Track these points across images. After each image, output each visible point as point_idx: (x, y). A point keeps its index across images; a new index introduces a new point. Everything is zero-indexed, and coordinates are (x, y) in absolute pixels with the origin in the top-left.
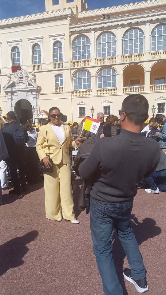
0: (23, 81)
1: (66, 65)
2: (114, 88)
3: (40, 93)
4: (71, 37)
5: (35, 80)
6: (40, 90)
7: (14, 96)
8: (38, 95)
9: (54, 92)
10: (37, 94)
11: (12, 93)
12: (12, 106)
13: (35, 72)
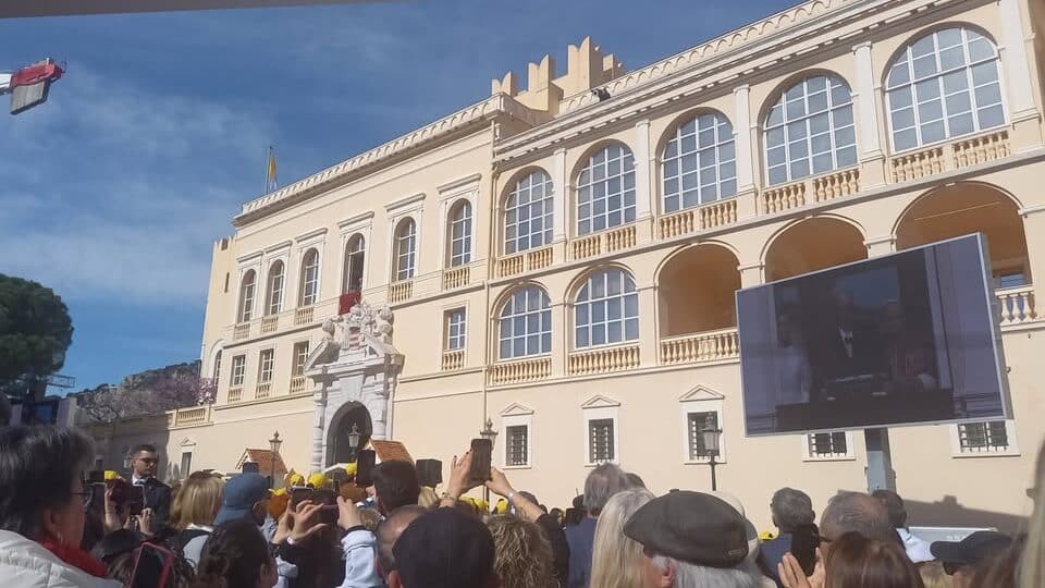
0: (356, 342)
1: (478, 274)
2: (631, 344)
3: (399, 376)
4: (498, 178)
5: (390, 334)
6: (399, 369)
7: (332, 391)
8: (391, 385)
9: (438, 370)
10: (391, 380)
11: (327, 380)
12: (321, 427)
13: (391, 308)
